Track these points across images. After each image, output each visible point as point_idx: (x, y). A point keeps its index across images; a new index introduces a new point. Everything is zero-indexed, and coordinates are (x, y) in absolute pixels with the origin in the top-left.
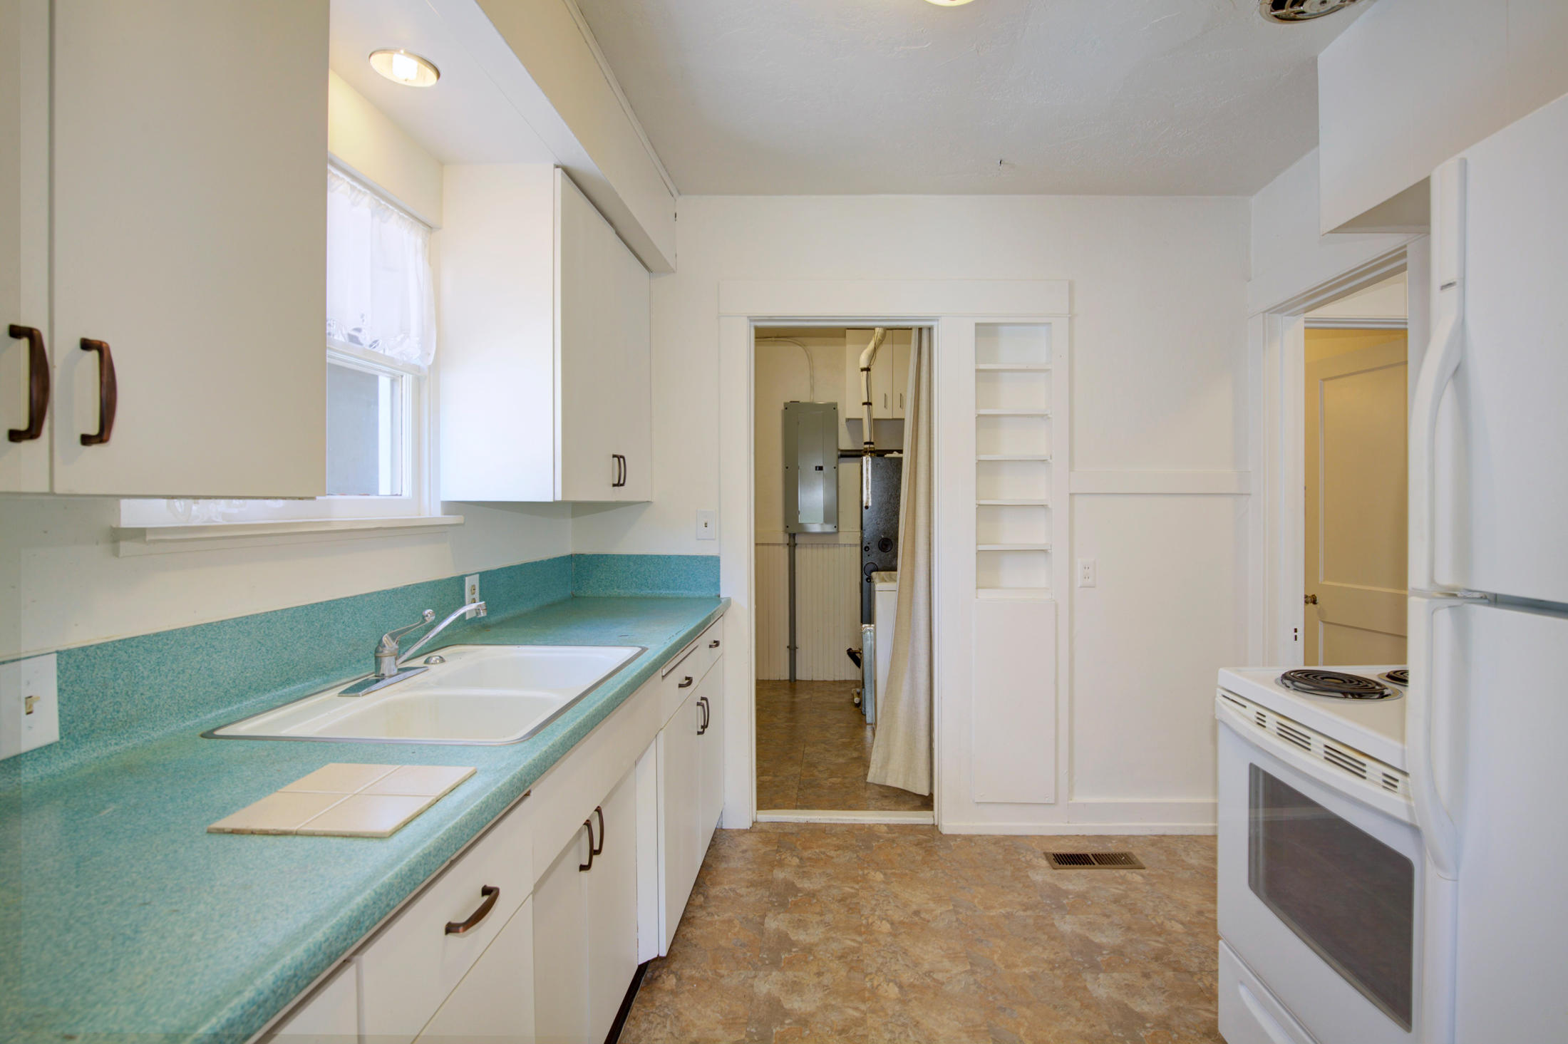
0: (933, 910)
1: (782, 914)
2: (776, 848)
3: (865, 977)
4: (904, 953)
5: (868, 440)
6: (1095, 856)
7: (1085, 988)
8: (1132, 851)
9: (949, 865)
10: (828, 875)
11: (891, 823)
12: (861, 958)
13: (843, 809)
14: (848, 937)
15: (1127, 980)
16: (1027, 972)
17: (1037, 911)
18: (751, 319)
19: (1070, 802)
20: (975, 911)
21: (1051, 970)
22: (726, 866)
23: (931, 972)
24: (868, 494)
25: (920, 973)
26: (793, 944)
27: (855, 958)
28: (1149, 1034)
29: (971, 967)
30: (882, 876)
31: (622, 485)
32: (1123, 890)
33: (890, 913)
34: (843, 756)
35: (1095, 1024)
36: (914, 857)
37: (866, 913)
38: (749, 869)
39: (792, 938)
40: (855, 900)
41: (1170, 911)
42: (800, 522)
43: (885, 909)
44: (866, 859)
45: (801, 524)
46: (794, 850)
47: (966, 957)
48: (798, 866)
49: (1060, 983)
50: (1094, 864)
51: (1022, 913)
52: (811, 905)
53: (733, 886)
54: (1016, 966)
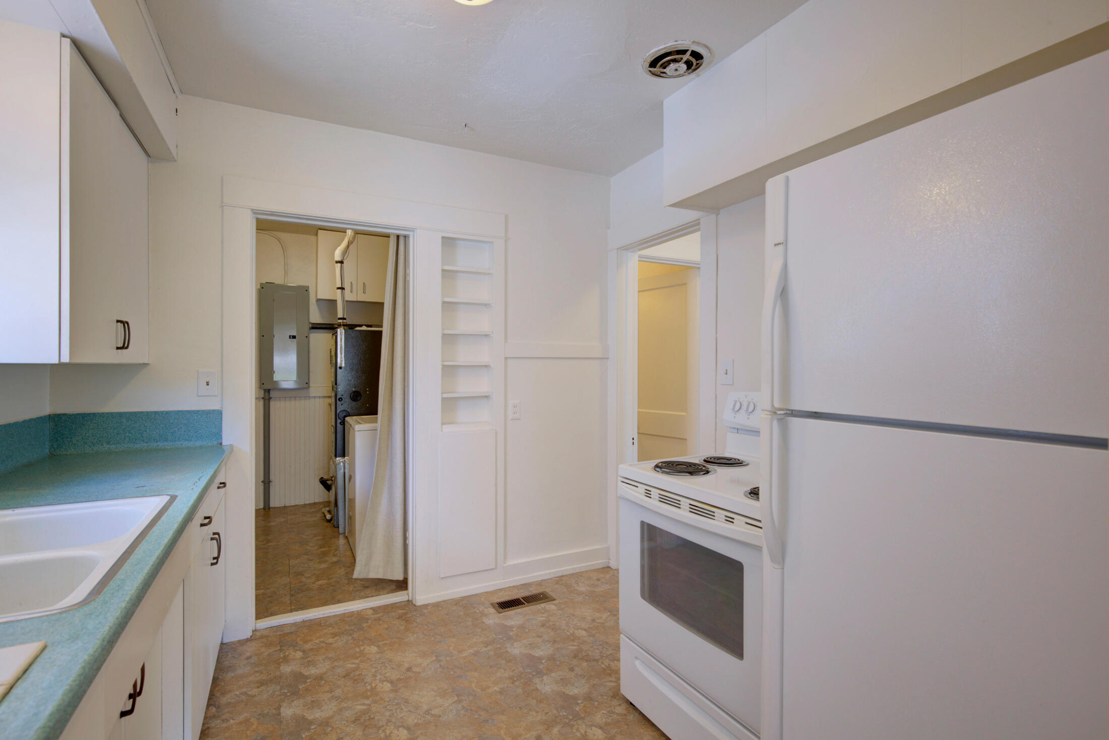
0: (421, 664)
1: (295, 701)
2: (279, 648)
3: (378, 730)
4: (405, 702)
5: (342, 317)
6: (523, 598)
7: (537, 689)
8: (545, 590)
9: (426, 627)
10: (330, 659)
11: (375, 606)
12: (372, 716)
13: (334, 604)
14: (359, 703)
15: (561, 676)
16: (497, 689)
17: (495, 645)
18: (255, 212)
19: (505, 565)
20: (452, 656)
21: (512, 683)
22: (233, 674)
23: (429, 710)
24: (341, 358)
25: (421, 714)
26: (311, 723)
27: (368, 718)
28: (581, 707)
29: (458, 697)
30: (376, 648)
31: (127, 348)
32: (546, 617)
33: (388, 675)
34: (325, 562)
35: (548, 711)
36: (398, 628)
37: (369, 680)
38: (257, 672)
39: (309, 719)
40: (357, 673)
41: (576, 624)
42: (275, 379)
43: (384, 672)
44: (360, 639)
45: (275, 381)
46: (296, 646)
47: (453, 691)
48: (302, 658)
49: (520, 691)
50: (524, 604)
51: (485, 649)
52: (321, 686)
53: (244, 690)
54: (489, 687)
